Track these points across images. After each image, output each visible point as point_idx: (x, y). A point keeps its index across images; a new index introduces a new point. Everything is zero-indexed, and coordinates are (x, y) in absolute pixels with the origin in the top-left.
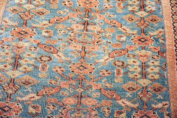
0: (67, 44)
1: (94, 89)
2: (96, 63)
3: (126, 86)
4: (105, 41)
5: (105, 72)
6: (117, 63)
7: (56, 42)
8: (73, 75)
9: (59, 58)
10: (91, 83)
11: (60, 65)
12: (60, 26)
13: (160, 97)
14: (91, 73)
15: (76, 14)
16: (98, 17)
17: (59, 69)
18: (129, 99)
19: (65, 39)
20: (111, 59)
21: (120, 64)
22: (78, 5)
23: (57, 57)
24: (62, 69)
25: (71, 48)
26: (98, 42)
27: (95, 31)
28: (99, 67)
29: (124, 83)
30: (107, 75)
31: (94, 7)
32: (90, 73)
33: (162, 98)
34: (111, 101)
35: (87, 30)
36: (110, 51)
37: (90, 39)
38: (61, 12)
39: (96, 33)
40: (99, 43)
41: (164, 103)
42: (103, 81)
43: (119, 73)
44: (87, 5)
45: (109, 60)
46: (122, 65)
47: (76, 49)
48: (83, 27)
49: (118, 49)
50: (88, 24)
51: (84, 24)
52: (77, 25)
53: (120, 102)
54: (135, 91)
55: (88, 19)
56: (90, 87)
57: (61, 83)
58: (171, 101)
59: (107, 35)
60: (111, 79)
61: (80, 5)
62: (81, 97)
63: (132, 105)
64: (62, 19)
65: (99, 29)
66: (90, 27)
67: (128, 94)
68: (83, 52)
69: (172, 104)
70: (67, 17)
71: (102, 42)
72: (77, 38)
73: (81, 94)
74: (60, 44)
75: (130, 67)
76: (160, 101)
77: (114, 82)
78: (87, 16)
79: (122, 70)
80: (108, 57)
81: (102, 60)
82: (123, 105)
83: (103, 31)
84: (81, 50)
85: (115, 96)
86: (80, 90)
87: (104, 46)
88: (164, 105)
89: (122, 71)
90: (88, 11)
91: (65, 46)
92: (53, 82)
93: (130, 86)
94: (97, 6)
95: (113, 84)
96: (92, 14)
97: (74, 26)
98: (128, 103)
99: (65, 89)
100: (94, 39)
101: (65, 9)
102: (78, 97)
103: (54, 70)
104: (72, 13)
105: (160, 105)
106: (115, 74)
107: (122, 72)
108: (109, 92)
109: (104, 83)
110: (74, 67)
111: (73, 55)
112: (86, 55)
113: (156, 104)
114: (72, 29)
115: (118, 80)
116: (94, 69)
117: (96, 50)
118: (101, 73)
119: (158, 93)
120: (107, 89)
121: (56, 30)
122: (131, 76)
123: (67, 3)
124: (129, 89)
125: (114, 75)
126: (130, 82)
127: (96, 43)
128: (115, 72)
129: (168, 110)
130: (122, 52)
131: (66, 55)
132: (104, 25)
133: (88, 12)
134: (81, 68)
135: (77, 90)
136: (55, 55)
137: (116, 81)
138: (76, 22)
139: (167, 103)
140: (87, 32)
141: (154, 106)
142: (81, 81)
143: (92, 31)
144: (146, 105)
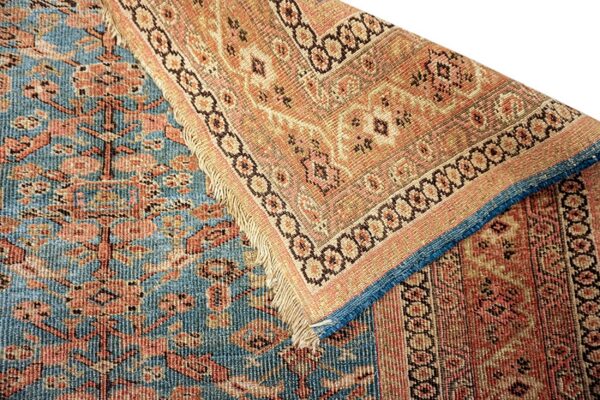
0: (50, 226)
1: (145, 356)
2: (146, 278)
3: (241, 336)
4: (170, 202)
5: (177, 302)
6: (212, 268)
7: (17, 223)
8: (76, 323)
9: (30, 276)
10: (136, 342)
11: (35, 298)
12: (26, 170)
13: (347, 355)
14: (134, 308)
15: (73, 122)
16: (145, 124)
17: (32, 312)
18: (255, 374)
19: (45, 212)
20: (192, 258)
21: (223, 269)
22: (76, 91)
23: (22, 272)
24: (44, 309)
25: (63, 239)
26: (148, 210)
27: (138, 173)
28: (156, 288)
29: (237, 326)
30: (181, 309)
31: (130, 92)
32: (130, 309)
33: (353, 357)
34: (199, 388)
35: (112, 174)
36: (187, 234)
37: (123, 201)
38: (25, 122)
39: (141, 178)
40: (153, 211)
41: (360, 371)
42: (171, 329)
43: (218, 298)
44: (108, 89)
45: (186, 262)
46: (228, 274)
47: (82, 238)
48: (98, 166)
49: (213, 222)
50: (114, 153)
51: (102, 154)
52: (81, 160)
53: (227, 387)
54: (270, 349)
55: (113, 136)
56: (134, 352)
57: (45, 352)
58: (381, 362)
59: (178, 180)
60: (196, 319)
61: (82, 92)
62: (110, 385)
63: (264, 391)
64: (29, 145)
65: (152, 165)
66: (121, 163)
67: (252, 360)
68: (103, 246)
69: (382, 373)
70: (44, 137)
71: (163, 206)
72: (81, 203)
73: (108, 377)
74: (31, 230)
75: (252, 276)
76: (349, 366)
77: (205, 328)
78: (108, 126)
79: (229, 289)
80: (183, 254)
81: (166, 266)
82: (238, 394)
83: (162, 168)
84: (96, 240)
85: (210, 372)
86: (102, 367)
87: (169, 218)
88: (359, 378)
89: (229, 292)
90: (111, 109)
91: (45, 233)
92: (17, 353)
93: (257, 333)
94: (140, 87)
95: (201, 335)
96: (127, 117)
97: (69, 166)
98: (253, 387)
99: (56, 370)
100: (135, 200)
101: (36, 111)
102: (98, 387)
103: (18, 315)
104: (61, 122)
105: (348, 380)
106: (208, 305)
107: (229, 294)
108: (192, 361)
109: (175, 335)
110: (78, 298)
111: (74, 259)
112: (116, 255)
113: (336, 378)
114: (65, 177)
115: (219, 319)
116: (142, 295)
117: (145, 235)
118: (163, 306)
119: (340, 346)
120: (184, 352)
121: (14, 184)
122: (256, 302)
123: (39, 89)
124: (252, 343)
125: (203, 305)
126: (254, 323)
127: (143, 213)
128: (208, 296)
129: (372, 390)
130: (227, 232)
131: (51, 262)
132: (165, 150)
133: (113, 110)
134: (103, 297)
135: (96, 367)
136: (17, 267)
137: (211, 324)
138: (74, 152)
139: (370, 369)
140: (112, 181)
141: (329, 384)
142: (103, 338)
143: (126, 175)
144: (307, 385)
